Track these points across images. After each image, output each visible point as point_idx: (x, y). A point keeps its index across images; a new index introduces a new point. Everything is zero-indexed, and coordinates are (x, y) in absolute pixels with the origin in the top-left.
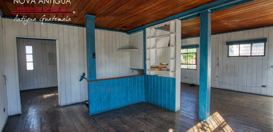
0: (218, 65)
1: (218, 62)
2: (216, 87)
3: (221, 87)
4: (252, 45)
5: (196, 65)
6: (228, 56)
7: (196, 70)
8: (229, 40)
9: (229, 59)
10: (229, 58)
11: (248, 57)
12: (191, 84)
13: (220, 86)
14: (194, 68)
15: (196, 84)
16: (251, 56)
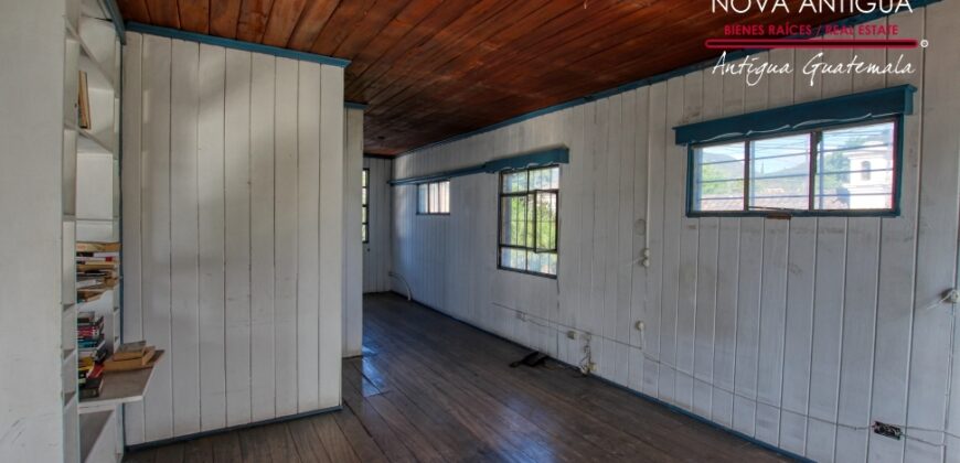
0: (642, 263)
1: (641, 247)
2: (630, 387)
3: (652, 390)
4: (816, 139)
5: (554, 257)
6: (691, 213)
7: (554, 281)
8: (697, 114)
9: (693, 227)
10: (694, 221)
11: (794, 219)
12: (529, 349)
13: (649, 381)
14: (545, 270)
15: (554, 356)
16: (810, 213)
